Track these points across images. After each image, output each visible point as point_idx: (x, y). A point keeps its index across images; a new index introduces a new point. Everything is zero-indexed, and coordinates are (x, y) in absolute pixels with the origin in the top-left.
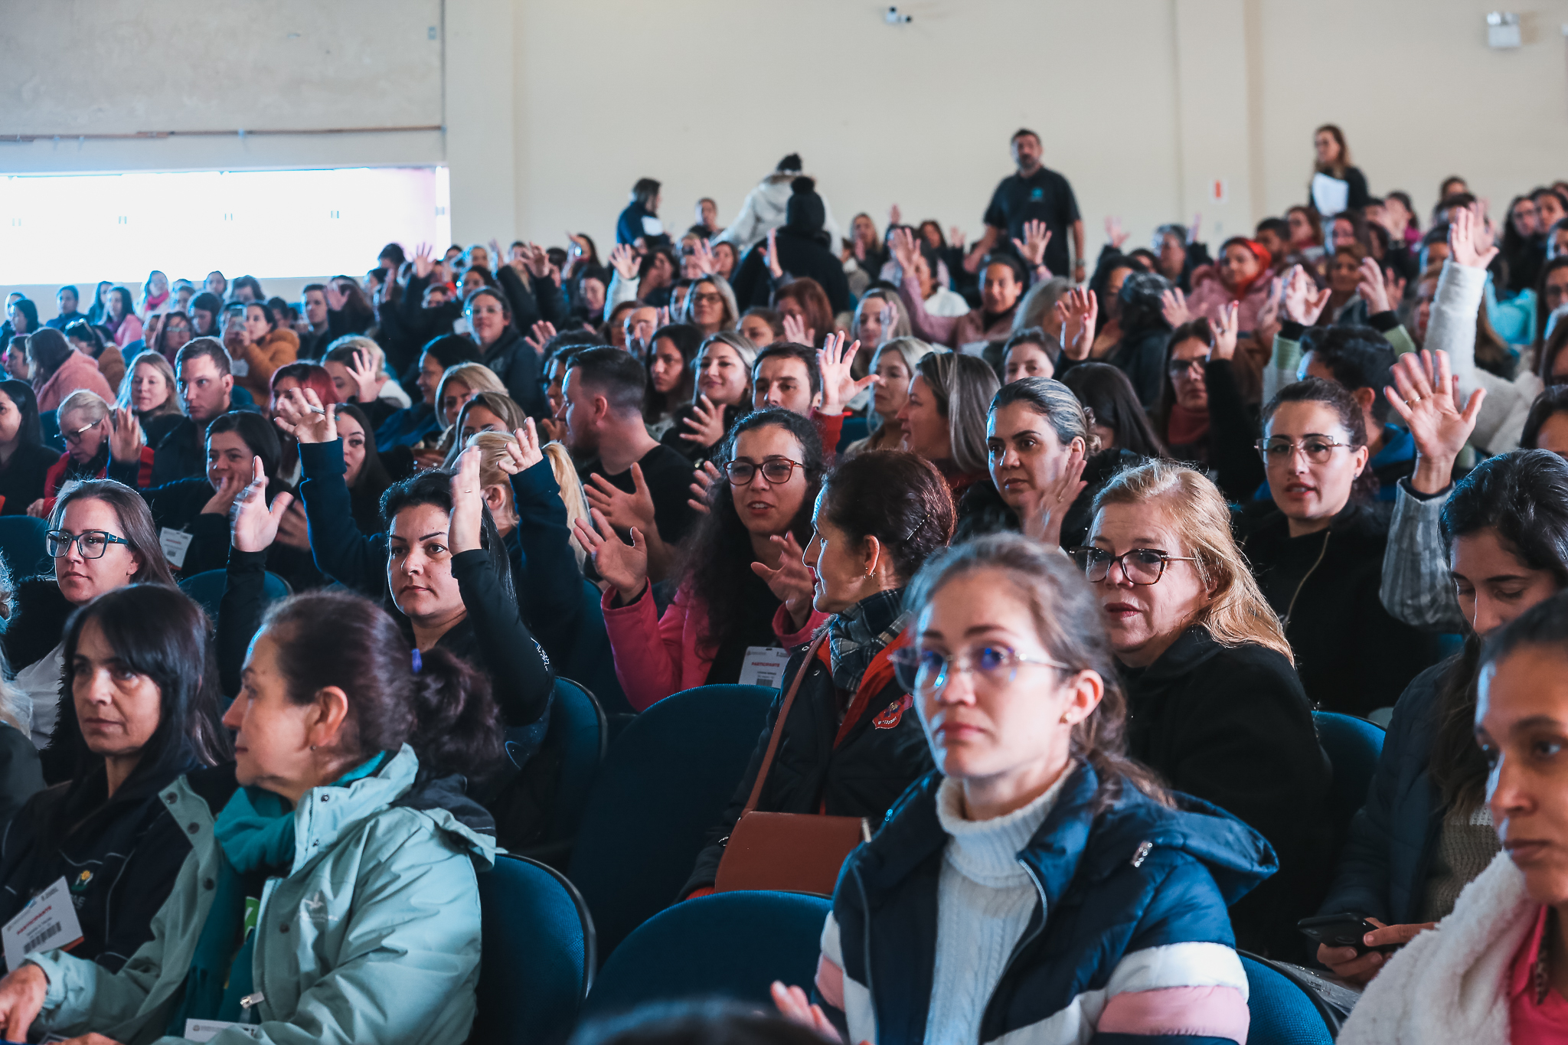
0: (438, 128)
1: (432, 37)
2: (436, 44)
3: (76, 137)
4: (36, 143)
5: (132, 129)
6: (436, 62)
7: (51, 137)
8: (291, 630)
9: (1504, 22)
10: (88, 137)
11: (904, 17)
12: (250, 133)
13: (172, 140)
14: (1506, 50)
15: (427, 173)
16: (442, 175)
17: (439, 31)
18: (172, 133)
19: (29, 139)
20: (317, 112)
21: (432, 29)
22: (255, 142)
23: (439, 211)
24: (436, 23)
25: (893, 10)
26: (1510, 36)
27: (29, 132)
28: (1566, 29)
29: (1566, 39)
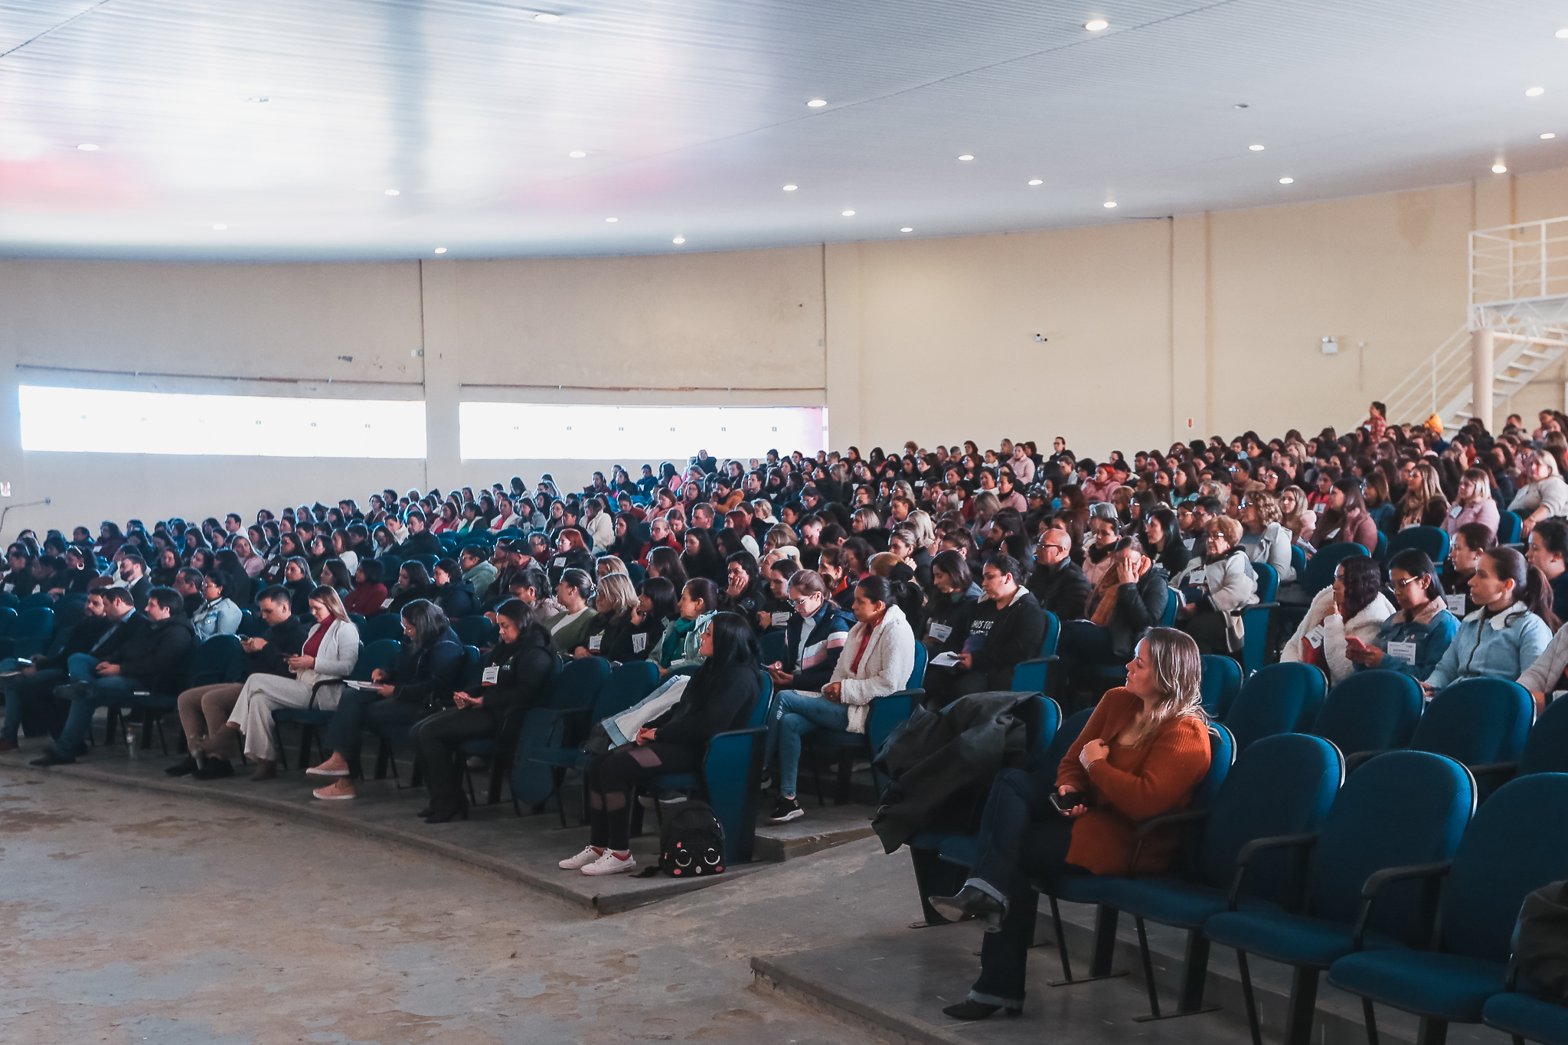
0: (823, 389)
1: (820, 345)
2: (823, 348)
3: (650, 389)
4: (630, 391)
5: (677, 386)
6: (823, 358)
7: (637, 389)
8: (692, 586)
9: (1330, 341)
10: (655, 389)
11: (1044, 339)
12: (734, 389)
13: (696, 391)
14: (1331, 354)
15: (818, 410)
16: (825, 411)
17: (824, 342)
18: (696, 388)
19: (626, 390)
20: (765, 379)
21: (820, 341)
22: (736, 393)
23: (824, 429)
24: (823, 338)
25: (1038, 335)
26: (1332, 348)
27: (627, 386)
28: (1361, 344)
29: (1361, 349)
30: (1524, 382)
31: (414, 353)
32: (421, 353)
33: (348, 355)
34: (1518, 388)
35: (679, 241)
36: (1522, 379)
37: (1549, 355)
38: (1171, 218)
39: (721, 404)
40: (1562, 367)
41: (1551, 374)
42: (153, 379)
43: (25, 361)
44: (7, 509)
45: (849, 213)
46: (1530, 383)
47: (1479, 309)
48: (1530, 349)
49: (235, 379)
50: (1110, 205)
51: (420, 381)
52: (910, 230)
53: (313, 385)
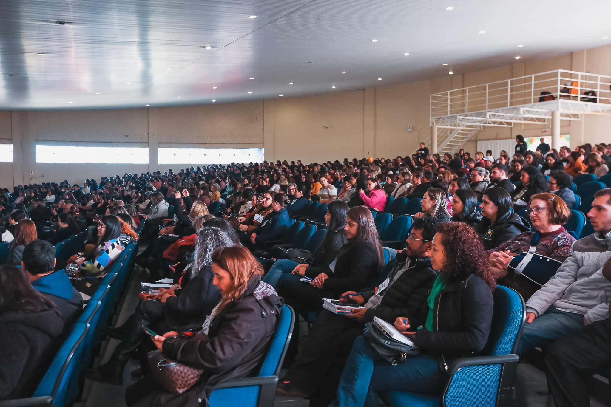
0: (263, 143)
2: (262, 131)
3: (213, 143)
5: (221, 142)
6: (262, 133)
9: (410, 128)
11: (326, 127)
12: (237, 143)
14: (410, 132)
15: (261, 150)
16: (263, 150)
17: (263, 129)
18: (226, 143)
19: (206, 144)
20: (246, 140)
22: (237, 145)
23: (263, 155)
26: (411, 130)
28: (419, 129)
29: (419, 130)
30: (465, 141)
31: (146, 134)
32: (148, 134)
33: (127, 135)
34: (464, 143)
35: (214, 101)
36: (465, 140)
37: (473, 133)
38: (364, 90)
39: (234, 148)
40: (477, 136)
41: (474, 138)
42: (73, 143)
43: (38, 139)
44: (31, 178)
45: (250, 93)
46: (468, 141)
47: (433, 119)
48: (461, 131)
49: (95, 142)
50: (334, 87)
51: (147, 142)
52: (282, 96)
53: (117, 143)
